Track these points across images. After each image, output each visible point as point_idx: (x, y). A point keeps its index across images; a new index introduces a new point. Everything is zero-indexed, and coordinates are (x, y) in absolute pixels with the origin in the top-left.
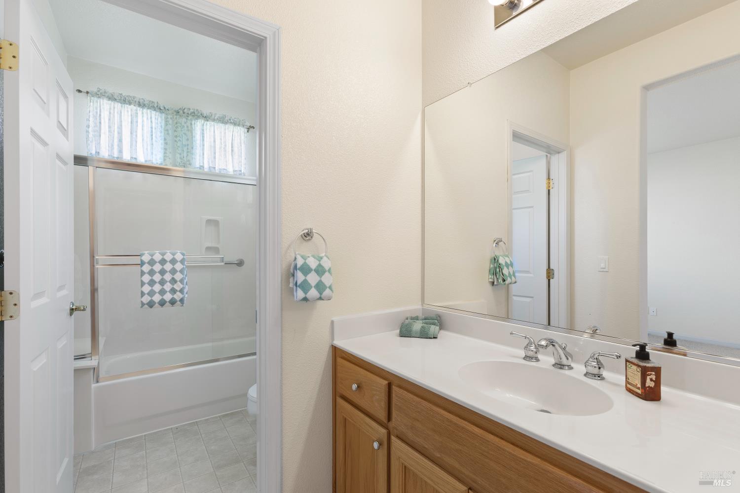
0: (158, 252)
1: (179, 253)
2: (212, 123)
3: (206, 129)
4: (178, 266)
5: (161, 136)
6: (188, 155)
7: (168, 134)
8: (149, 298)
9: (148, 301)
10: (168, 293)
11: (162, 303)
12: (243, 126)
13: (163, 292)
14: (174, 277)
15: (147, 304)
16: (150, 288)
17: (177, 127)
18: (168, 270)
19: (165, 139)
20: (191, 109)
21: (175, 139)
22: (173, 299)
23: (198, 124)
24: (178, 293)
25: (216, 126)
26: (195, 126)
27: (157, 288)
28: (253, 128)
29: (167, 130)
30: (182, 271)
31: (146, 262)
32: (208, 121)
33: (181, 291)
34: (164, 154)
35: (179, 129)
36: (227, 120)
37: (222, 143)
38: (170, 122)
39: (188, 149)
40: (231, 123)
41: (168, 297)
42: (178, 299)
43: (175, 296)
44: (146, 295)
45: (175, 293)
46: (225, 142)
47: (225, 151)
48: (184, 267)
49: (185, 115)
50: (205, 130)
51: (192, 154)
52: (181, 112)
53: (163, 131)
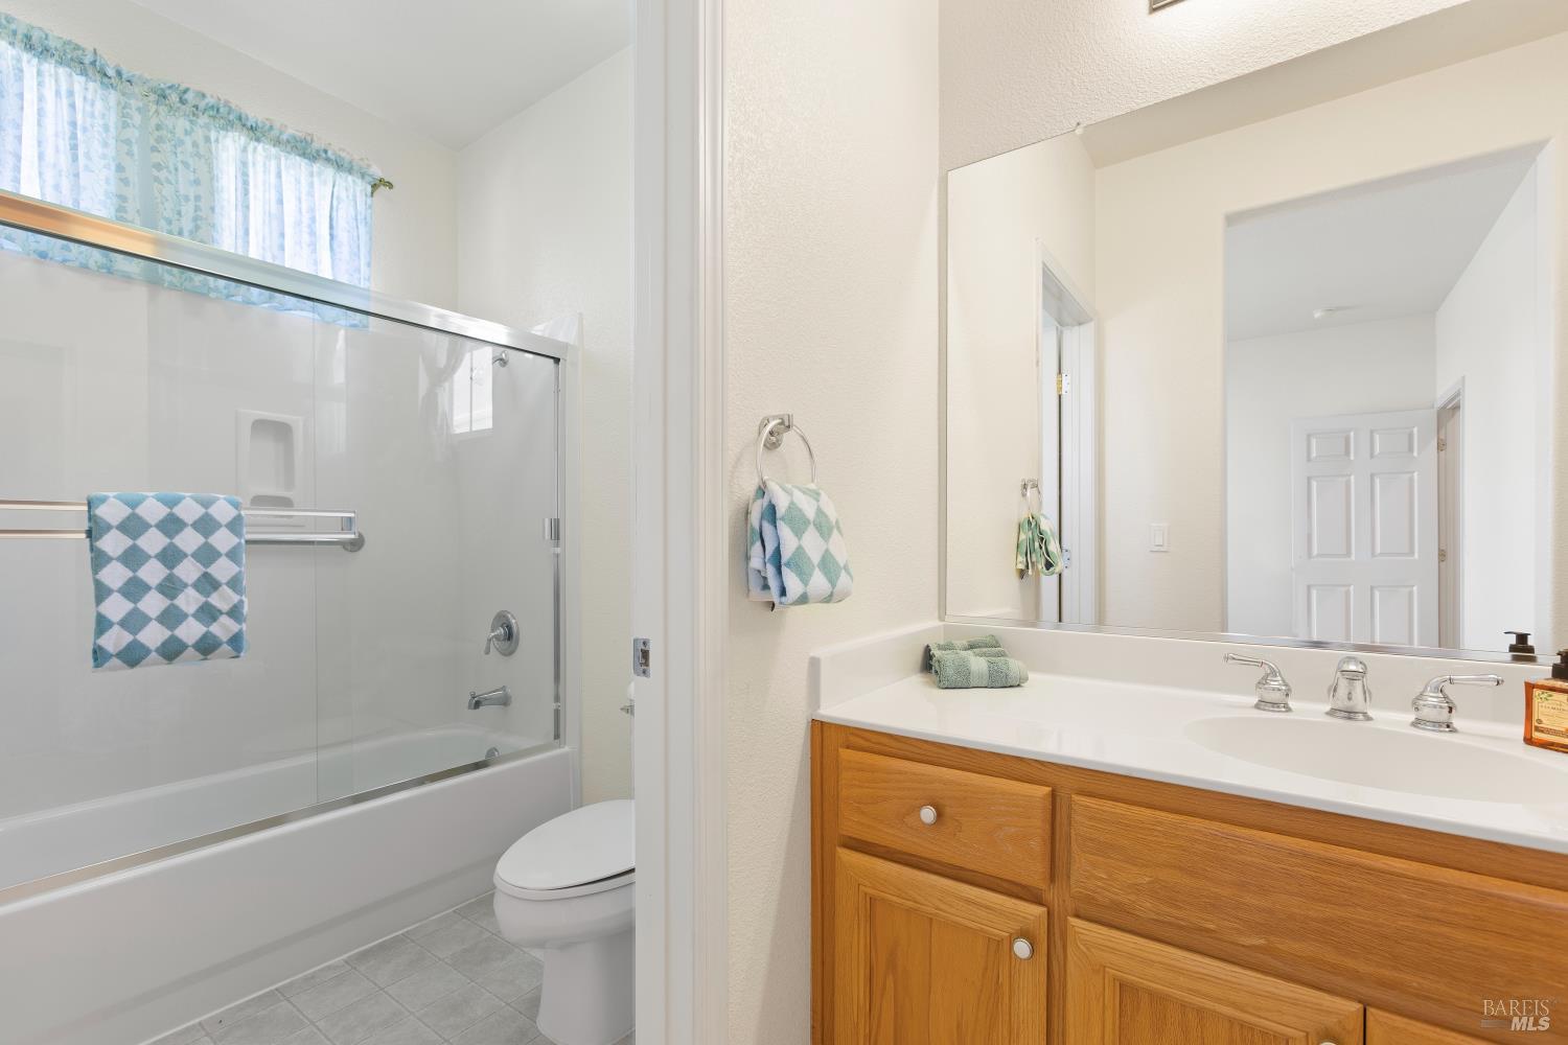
0: (152, 494)
1: (222, 501)
2: (274, 150)
3: (254, 164)
4: (223, 540)
5: (104, 157)
6: (197, 228)
7: (130, 154)
8: (128, 638)
9: (124, 644)
10: (191, 619)
11: (171, 651)
12: (363, 176)
13: (171, 617)
14: (209, 570)
15: (119, 655)
16: (129, 606)
17: (160, 140)
18: (189, 552)
19: (120, 168)
20: (208, 96)
21: (155, 173)
22: (206, 636)
23: (230, 147)
24: (224, 619)
25: (283, 159)
26: (217, 147)
27: (153, 604)
28: (390, 185)
29: (128, 142)
30: (233, 555)
31: (115, 523)
32: (258, 140)
33: (235, 613)
34: (118, 211)
35: (167, 147)
36: (318, 151)
37: (304, 211)
38: (137, 119)
39: (197, 209)
40: (328, 160)
41: (191, 631)
42: (224, 637)
43: (215, 629)
44: (116, 628)
45: (214, 619)
46: (312, 210)
47: (312, 233)
48: (239, 544)
49: (187, 109)
50: (250, 165)
51: (214, 226)
52: (174, 97)
53: (112, 142)
